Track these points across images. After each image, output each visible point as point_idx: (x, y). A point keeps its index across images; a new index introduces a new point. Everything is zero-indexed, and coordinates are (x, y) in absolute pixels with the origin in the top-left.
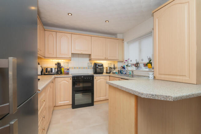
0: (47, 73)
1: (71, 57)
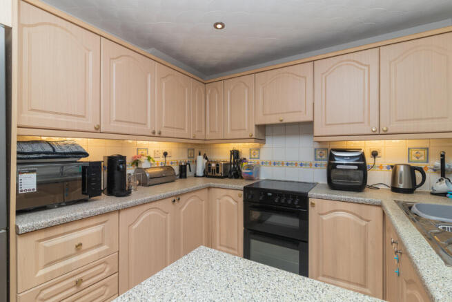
0: (211, 174)
1: (254, 137)
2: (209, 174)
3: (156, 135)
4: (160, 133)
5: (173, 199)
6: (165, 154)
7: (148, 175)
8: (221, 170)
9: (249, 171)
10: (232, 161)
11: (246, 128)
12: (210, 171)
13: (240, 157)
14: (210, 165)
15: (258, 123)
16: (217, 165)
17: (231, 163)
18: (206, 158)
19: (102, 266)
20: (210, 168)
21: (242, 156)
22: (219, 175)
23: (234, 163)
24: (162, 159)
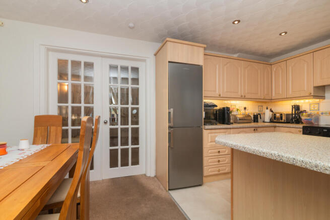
0: (276, 121)
1: (312, 94)
2: (274, 121)
3: (243, 98)
4: (245, 96)
5: (254, 129)
6: (245, 108)
7: (238, 119)
8: (284, 118)
9: (309, 118)
10: (294, 113)
11: (305, 89)
12: (275, 119)
13: (301, 110)
14: (275, 115)
15: (316, 85)
16: (281, 115)
17: (292, 114)
18: (272, 111)
19: (224, 149)
20: (275, 117)
21: (302, 109)
22: (282, 121)
23: (295, 114)
24: (243, 111)
